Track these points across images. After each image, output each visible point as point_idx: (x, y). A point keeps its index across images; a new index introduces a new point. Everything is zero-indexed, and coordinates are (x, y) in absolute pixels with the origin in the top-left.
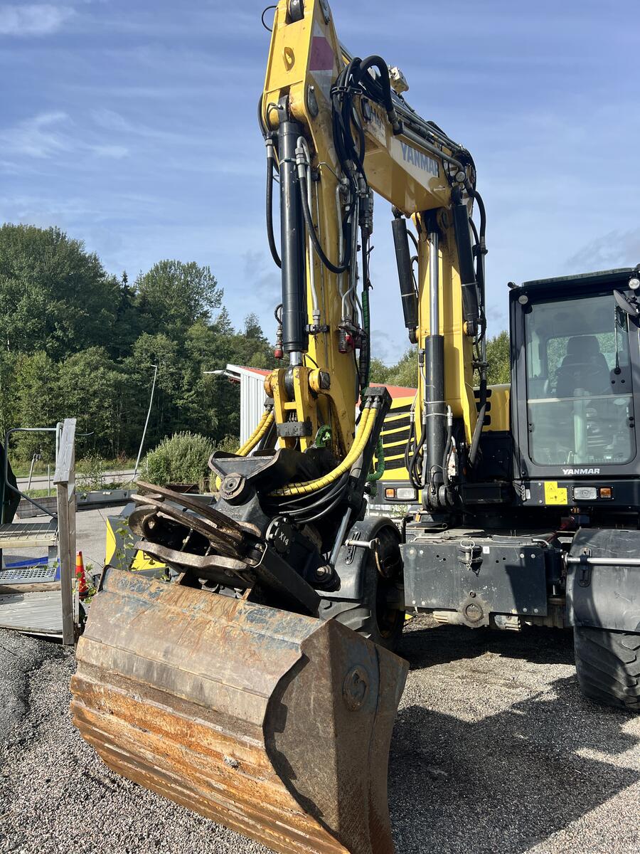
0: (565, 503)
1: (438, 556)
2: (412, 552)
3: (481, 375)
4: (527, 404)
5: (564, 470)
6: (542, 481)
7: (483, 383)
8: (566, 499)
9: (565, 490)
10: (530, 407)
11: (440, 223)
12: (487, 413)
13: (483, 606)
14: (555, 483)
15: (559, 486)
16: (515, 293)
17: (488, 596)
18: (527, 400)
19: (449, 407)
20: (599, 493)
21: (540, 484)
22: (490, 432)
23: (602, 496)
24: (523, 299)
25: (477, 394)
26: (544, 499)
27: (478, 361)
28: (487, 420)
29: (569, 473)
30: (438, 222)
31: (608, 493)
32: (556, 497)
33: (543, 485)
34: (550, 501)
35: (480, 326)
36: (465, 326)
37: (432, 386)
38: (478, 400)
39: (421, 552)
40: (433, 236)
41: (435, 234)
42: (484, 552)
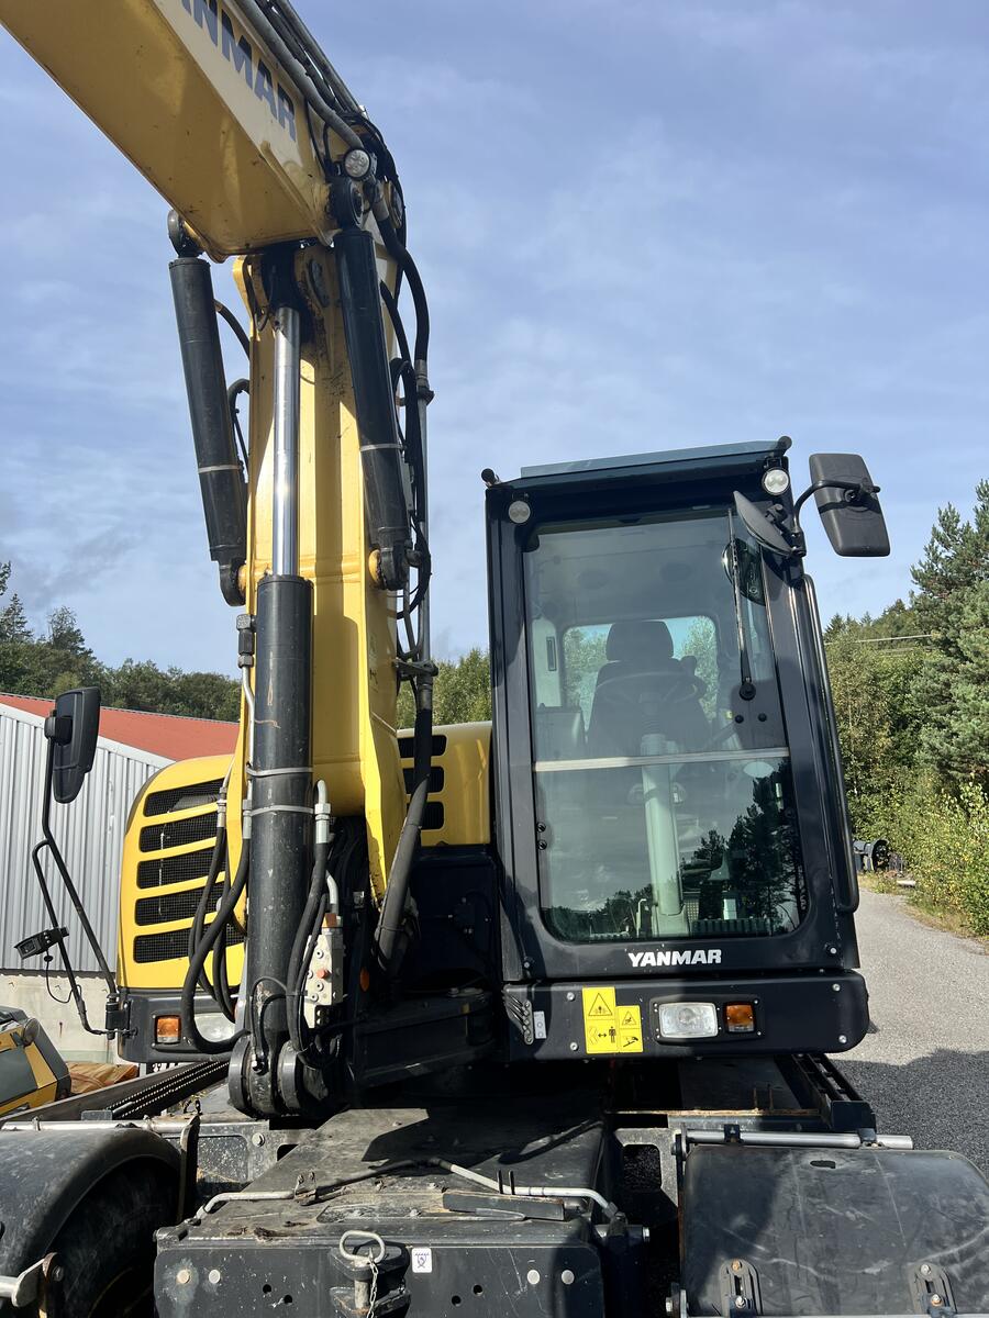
0: (637, 1047)
1: (267, 1289)
2: (183, 1276)
3: (417, 693)
4: (534, 774)
5: (631, 955)
6: (576, 987)
7: (423, 719)
8: (639, 1037)
9: (635, 1011)
10: (541, 781)
11: (305, 282)
12: (433, 797)
14: (608, 993)
15: (621, 1000)
16: (499, 497)
18: (533, 763)
19: (321, 786)
20: (722, 1018)
21: (570, 996)
22: (443, 848)
23: (732, 1029)
24: (520, 511)
25: (406, 746)
26: (581, 1038)
27: (410, 661)
28: (433, 816)
29: (643, 964)
30: (299, 279)
31: (746, 1015)
32: (612, 1032)
33: (579, 998)
34: (597, 1045)
35: (414, 573)
36: (373, 562)
37: (272, 723)
38: (409, 762)
39: (215, 1276)
40: (285, 315)
41: (290, 310)
42: (416, 1268)
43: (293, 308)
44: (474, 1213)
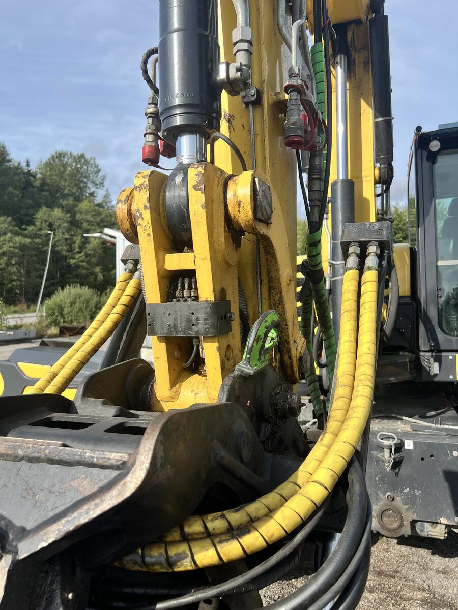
4: (437, 266)
6: (453, 354)
11: (351, 41)
13: (403, 511)
17: (410, 501)
21: (450, 358)
24: (435, 146)
26: (454, 374)
30: (348, 40)
33: (454, 358)
36: (377, 172)
40: (341, 58)
41: (343, 56)
42: (406, 447)
43: (344, 54)
44: (424, 431)
